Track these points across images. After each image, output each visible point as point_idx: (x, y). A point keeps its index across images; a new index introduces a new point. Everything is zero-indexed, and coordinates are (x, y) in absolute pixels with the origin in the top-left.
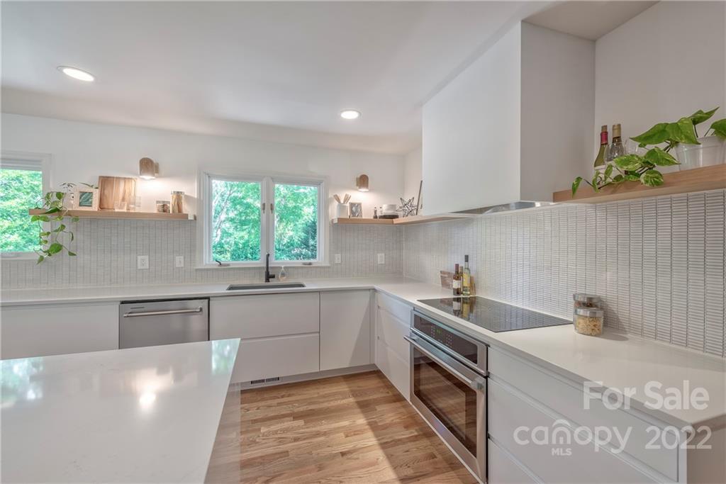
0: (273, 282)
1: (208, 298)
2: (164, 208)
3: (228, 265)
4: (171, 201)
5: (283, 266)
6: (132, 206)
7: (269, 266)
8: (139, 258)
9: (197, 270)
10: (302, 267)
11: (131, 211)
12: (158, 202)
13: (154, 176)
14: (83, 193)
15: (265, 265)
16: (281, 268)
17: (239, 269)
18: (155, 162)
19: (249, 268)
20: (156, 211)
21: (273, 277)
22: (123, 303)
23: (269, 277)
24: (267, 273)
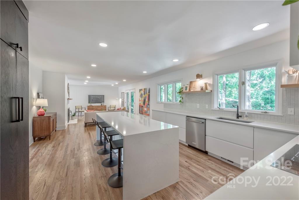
0: (240, 119)
1: (205, 119)
2: (202, 89)
3: (223, 109)
4: (204, 86)
5: (246, 112)
6: (195, 89)
7: (239, 111)
8: (197, 104)
9: (212, 110)
10: (260, 114)
11: (195, 91)
12: (200, 87)
13: (200, 79)
14: (186, 87)
15: (237, 111)
16: (245, 113)
17: (227, 111)
18: (200, 74)
19: (231, 112)
20: (200, 90)
21: (241, 117)
22: (187, 116)
23: (238, 116)
24: (238, 114)
